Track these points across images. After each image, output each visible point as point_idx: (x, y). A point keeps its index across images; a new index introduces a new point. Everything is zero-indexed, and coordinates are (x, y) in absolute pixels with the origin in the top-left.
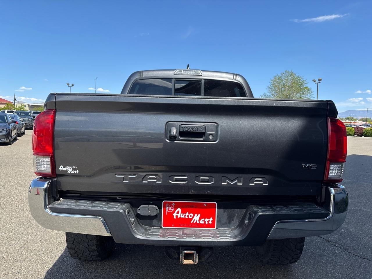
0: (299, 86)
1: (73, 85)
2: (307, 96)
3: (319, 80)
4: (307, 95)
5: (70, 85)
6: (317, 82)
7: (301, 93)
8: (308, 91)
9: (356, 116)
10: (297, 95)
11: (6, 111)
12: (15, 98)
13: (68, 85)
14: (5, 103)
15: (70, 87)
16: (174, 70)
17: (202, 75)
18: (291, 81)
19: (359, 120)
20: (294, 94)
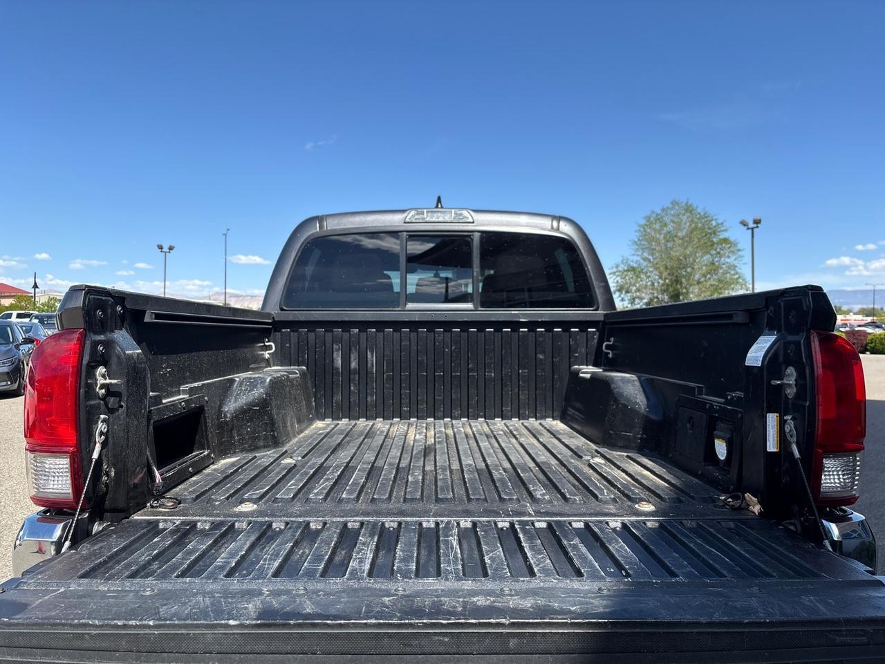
0: (709, 238)
1: (171, 248)
2: (728, 260)
3: (754, 220)
4: (729, 257)
5: (166, 249)
6: (751, 225)
7: (713, 252)
8: (729, 248)
9: (847, 304)
10: (705, 258)
11: (15, 313)
12: (35, 283)
13: (161, 247)
14: (12, 294)
15: (166, 252)
16: (404, 211)
17: (473, 222)
18: (688, 224)
19: (855, 314)
20: (697, 255)
